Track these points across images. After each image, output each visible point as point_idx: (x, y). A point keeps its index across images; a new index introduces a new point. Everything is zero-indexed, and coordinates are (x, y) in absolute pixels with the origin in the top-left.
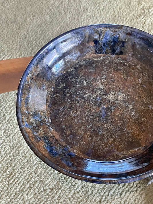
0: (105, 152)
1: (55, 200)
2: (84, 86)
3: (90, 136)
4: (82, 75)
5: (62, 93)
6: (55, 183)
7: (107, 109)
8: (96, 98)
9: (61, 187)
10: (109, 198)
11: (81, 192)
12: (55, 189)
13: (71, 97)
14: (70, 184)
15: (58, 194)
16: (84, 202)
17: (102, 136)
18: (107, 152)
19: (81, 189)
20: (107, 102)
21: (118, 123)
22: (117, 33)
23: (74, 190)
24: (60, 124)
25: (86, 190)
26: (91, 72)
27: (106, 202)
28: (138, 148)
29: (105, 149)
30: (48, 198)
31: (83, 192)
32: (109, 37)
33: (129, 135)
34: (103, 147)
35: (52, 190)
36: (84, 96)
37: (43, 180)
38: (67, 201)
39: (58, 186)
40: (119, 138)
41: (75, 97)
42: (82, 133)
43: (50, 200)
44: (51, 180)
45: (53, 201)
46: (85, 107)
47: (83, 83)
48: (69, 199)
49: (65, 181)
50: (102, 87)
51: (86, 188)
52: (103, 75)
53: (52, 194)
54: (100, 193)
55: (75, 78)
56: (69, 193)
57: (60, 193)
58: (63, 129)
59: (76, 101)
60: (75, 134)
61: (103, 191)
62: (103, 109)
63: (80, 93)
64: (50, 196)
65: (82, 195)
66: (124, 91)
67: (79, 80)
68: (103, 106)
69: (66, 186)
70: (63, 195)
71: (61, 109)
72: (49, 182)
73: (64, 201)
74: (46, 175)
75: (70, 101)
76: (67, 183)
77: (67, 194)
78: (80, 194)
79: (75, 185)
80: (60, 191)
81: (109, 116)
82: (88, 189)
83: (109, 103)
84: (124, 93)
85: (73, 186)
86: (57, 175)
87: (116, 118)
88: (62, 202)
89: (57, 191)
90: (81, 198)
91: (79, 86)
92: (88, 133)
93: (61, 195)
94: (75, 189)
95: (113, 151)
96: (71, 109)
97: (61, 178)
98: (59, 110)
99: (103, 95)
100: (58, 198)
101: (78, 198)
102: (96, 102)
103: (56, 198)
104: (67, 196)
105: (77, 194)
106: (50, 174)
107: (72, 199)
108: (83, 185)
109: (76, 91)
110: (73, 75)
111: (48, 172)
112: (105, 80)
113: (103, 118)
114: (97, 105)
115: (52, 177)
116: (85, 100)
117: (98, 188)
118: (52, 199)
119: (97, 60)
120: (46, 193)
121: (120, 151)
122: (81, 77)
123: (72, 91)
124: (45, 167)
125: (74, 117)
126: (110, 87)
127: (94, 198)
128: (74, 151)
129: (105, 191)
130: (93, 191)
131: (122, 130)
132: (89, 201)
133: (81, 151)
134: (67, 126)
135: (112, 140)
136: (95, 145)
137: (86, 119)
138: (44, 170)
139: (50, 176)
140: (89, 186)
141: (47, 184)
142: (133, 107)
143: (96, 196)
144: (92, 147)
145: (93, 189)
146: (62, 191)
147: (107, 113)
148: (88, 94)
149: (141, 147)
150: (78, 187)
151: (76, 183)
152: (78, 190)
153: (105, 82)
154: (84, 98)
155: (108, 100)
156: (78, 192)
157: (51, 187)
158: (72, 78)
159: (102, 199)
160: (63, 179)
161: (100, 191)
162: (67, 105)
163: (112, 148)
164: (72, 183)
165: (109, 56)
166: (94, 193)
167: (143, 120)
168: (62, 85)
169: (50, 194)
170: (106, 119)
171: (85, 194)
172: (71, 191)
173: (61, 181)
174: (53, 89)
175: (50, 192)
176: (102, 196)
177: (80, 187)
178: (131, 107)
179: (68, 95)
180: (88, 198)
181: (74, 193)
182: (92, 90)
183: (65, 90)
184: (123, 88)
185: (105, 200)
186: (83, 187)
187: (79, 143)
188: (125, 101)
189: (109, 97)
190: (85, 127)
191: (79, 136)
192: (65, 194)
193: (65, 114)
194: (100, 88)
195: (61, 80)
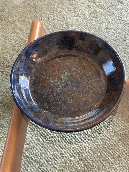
0: (100, 89)
1: (93, 165)
2: (51, 91)
3: (88, 95)
4: (42, 91)
5: (52, 106)
6: (81, 162)
7: (72, 81)
8: (62, 86)
9: (85, 158)
10: (99, 128)
11: (91, 145)
12: (85, 163)
13: (57, 101)
14: (84, 151)
15: (89, 161)
16: (98, 144)
17: (89, 88)
18: (100, 88)
19: (89, 144)
20: (67, 80)
21: (83, 78)
22: (23, 60)
23: (89, 150)
24: (75, 111)
25: (90, 141)
26: (42, 85)
27: (101, 130)
28: (101, 72)
29: (98, 89)
30: (91, 169)
31: (91, 144)
32: (22, 66)
33: (92, 74)
34: (97, 89)
35: (85, 165)
36: (59, 93)
37: (77, 171)
38: (95, 156)
39: (83, 160)
40: (93, 79)
41: (58, 98)
42: (85, 99)
43: (93, 168)
44: (78, 165)
45: (94, 166)
46: (67, 94)
47: (49, 91)
48: (94, 154)
49: (81, 155)
50: (55, 81)
51: (89, 141)
52: (46, 78)
53: (88, 166)
54: (94, 133)
55: (43, 96)
56: (90, 153)
57: (89, 160)
58: (79, 110)
59: (61, 98)
60: (84, 103)
61: (93, 130)
62: (71, 84)
63: (56, 95)
64: (89, 167)
65: (93, 145)
66: (62, 69)
67: (46, 94)
68: (69, 83)
69: (85, 154)
70: (91, 158)
71: (64, 108)
72: (80, 166)
73: (95, 158)
74: (74, 168)
75: (60, 102)
76: (83, 153)
77: (90, 155)
78: (92, 146)
79: (86, 148)
80: (87, 159)
81: (77, 81)
82: (90, 139)
83: (68, 79)
84: (64, 70)
85: (86, 149)
86: (76, 160)
87: (80, 78)
88: (95, 160)
89: (87, 162)
90: (95, 146)
91: (50, 94)
92: (86, 96)
93: (90, 159)
94: (88, 148)
95: (100, 85)
96: (66, 102)
97: (79, 157)
98: (64, 110)
99: (61, 81)
100: (92, 162)
101: (95, 148)
102: (65, 87)
103: (91, 163)
104: (92, 155)
105: (92, 148)
106: (74, 165)
107: (94, 152)
108: (87, 143)
109: (54, 97)
110: (40, 97)
111: (72, 166)
112: (51, 78)
113: (78, 85)
114: (68, 87)
115: (76, 163)
116: (62, 92)
117: (90, 133)
118: (92, 166)
119: (33, 80)
120: (87, 170)
121: (101, 81)
122: (43, 92)
123: (52, 99)
124: (68, 167)
125: (73, 101)
126: (57, 76)
127: (97, 137)
128: (95, 107)
129: (94, 129)
130: (92, 137)
131: (88, 77)
132: (98, 141)
133: (97, 103)
134: (77, 107)
135: (93, 83)
136: (94, 94)
137: (76, 95)
138: (69, 168)
139: (75, 165)
140: (88, 139)
141: (81, 168)
142: (74, 67)
143: (95, 135)
144: (95, 96)
145: (91, 136)
146: (88, 158)
147: (74, 82)
148: (58, 90)
149: (101, 70)
150: (87, 146)
151: (84, 147)
152: (89, 147)
153: (52, 78)
154: (60, 93)
155: (66, 80)
156: (91, 147)
157: (83, 166)
158: (43, 98)
159: (98, 132)
160: (80, 156)
161: (93, 132)
162: (62, 104)
163: (98, 85)
164: (84, 150)
165: (33, 72)
166: (94, 136)
167: (84, 65)
168: (46, 105)
169: (88, 167)
170: (79, 83)
171: (93, 143)
172: (89, 152)
173: (80, 157)
174: (47, 112)
175: (87, 167)
176: (96, 131)
177: (87, 144)
178: (74, 69)
179: (55, 102)
180: (96, 141)
181: (91, 150)
182: (56, 87)
183: (51, 104)
184: (60, 69)
185: (99, 130)
186: (88, 143)
187: (91, 102)
188: (69, 71)
189: (63, 78)
190: (81, 97)
191: (86, 102)
192: (90, 156)
193: (69, 107)
194: (56, 82)
195: (41, 105)
